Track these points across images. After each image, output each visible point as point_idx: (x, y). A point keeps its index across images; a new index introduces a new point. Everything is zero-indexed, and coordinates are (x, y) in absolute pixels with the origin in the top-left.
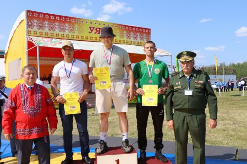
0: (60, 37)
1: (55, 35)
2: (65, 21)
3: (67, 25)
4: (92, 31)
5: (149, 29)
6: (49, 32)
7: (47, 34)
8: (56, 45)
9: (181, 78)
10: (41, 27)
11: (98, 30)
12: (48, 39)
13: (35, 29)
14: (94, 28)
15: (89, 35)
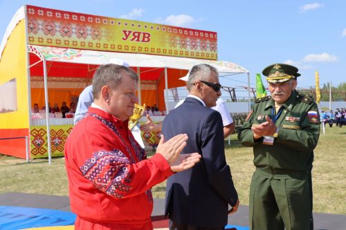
0: (79, 46)
1: (71, 43)
2: (86, 23)
3: (89, 28)
4: (127, 36)
5: (215, 34)
6: (63, 39)
7: (58, 41)
8: (72, 58)
9: (267, 109)
10: (50, 32)
11: (136, 34)
12: (60, 49)
13: (41, 34)
14: (130, 32)
15: (124, 43)
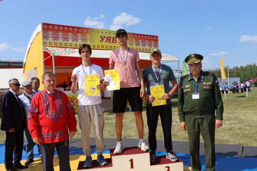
0: (73, 46)
1: (68, 45)
2: (78, 32)
3: (79, 35)
4: (103, 40)
5: (157, 37)
6: (64, 42)
7: (61, 44)
8: (70, 54)
9: (190, 81)
10: (56, 38)
11: (108, 38)
12: (62, 49)
13: (51, 40)
14: (104, 37)
15: (101, 44)
